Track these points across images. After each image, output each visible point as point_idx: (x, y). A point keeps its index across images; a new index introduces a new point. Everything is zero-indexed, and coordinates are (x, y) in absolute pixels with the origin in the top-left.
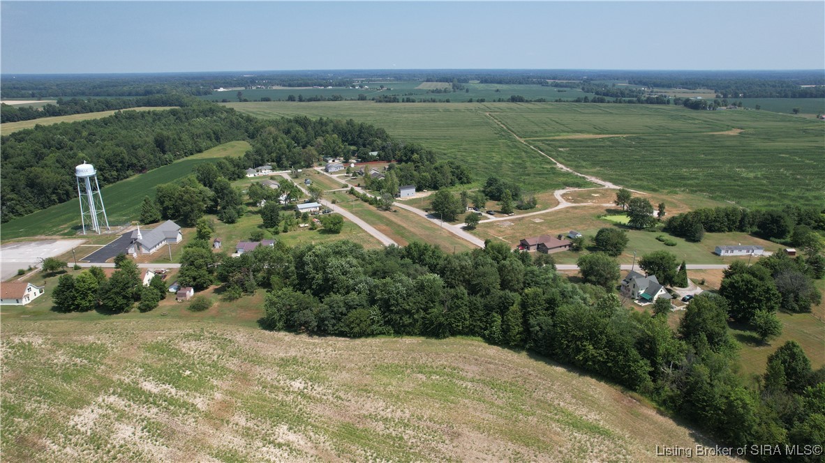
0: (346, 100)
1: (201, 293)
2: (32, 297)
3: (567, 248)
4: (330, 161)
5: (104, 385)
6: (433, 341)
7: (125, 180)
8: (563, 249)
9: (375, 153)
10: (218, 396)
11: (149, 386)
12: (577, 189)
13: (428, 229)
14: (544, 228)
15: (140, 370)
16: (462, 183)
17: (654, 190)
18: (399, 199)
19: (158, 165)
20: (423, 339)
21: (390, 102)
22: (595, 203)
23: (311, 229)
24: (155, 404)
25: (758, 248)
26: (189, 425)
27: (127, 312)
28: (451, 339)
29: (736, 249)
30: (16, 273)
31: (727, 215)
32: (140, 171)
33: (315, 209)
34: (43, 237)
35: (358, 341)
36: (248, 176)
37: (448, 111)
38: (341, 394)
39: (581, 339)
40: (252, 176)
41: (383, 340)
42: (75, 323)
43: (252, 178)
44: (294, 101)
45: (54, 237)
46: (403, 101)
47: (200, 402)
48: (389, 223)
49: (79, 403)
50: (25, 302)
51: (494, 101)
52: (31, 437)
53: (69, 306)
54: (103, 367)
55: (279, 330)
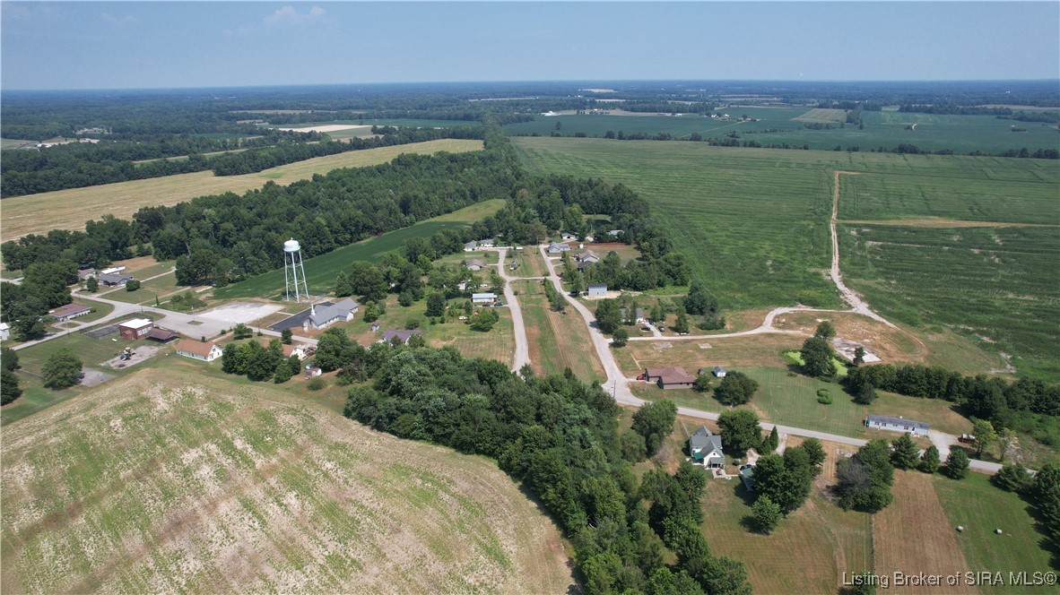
0: (675, 139)
1: (326, 374)
2: (216, 356)
3: (691, 386)
4: (565, 238)
5: (214, 436)
6: (459, 455)
7: (358, 242)
8: (685, 386)
9: (614, 232)
10: (274, 461)
11: (239, 444)
12: (809, 309)
13: (576, 339)
14: (700, 357)
15: (242, 430)
16: (675, 284)
17: (912, 323)
18: (586, 298)
19: (397, 227)
20: (453, 450)
21: (727, 145)
22: (806, 332)
23: (466, 323)
24: (233, 456)
25: (921, 426)
26: (242, 476)
27: (266, 381)
28: (474, 457)
29: (891, 422)
30: (220, 332)
31: (928, 377)
32: (376, 234)
33: (489, 301)
34: (259, 299)
35: (402, 441)
36: (466, 250)
37: (787, 164)
38: (350, 481)
39: (547, 481)
40: (470, 250)
41: (422, 444)
42: (229, 383)
43: (469, 253)
44: (613, 138)
45: (265, 300)
46: (745, 145)
47: (259, 463)
48: (546, 326)
49: (194, 444)
50: (209, 359)
51: (873, 151)
52: (158, 459)
53: (231, 369)
54: (222, 422)
55: (354, 419)
